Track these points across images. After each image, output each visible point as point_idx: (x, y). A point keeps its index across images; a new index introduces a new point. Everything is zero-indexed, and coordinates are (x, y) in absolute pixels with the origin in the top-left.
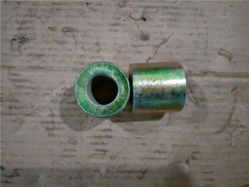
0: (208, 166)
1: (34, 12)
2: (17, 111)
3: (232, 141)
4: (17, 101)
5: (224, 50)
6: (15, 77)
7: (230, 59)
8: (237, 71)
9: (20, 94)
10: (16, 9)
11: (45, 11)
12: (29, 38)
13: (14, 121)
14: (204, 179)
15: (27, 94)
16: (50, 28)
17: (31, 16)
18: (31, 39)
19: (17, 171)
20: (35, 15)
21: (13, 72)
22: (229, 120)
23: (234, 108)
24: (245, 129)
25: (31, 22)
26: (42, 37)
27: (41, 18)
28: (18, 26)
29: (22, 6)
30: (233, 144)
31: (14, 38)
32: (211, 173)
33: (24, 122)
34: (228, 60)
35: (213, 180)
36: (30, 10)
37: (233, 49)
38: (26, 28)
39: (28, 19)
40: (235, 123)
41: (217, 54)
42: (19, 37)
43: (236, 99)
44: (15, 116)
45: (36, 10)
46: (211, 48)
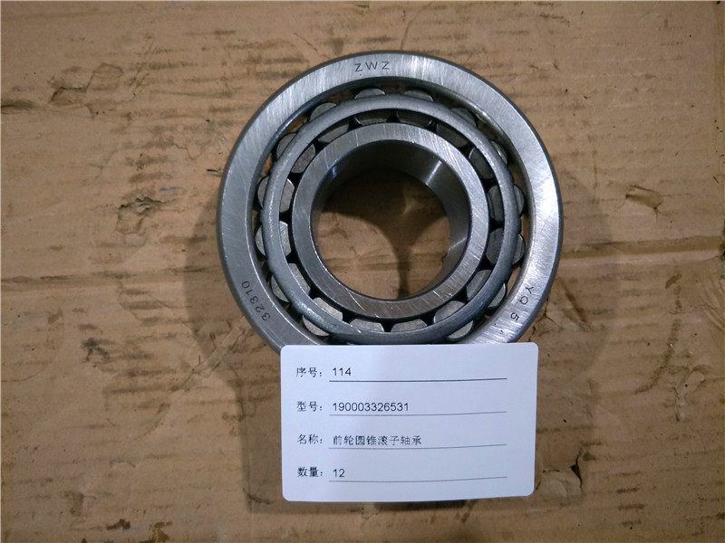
0: (625, 475)
1: (168, 134)
2: (150, 381)
3: (679, 406)
4: (147, 356)
5: (639, 188)
6: (136, 299)
7: (655, 208)
8: (675, 234)
9: (153, 338)
10: (122, 130)
11: (194, 129)
12: (162, 201)
13: (145, 406)
14: (621, 508)
15: (170, 336)
16: (209, 170)
17: (161, 145)
18: (167, 203)
19: (162, 529)
20: (171, 143)
21: (129, 286)
22: (667, 357)
23: (676, 326)
24: (710, 376)
25: (163, 160)
26: (195, 195)
27: (186, 149)
28: (132, 171)
29: (137, 122)
30: (682, 415)
31: (125, 203)
32: (635, 490)
33: (169, 406)
34: (651, 210)
35: (641, 507)
36: (158, 130)
37: (662, 182)
38: (152, 177)
39: (154, 152)
40: (684, 362)
41: (624, 197)
42: (138, 200)
43: (678, 304)
44: (143, 394)
45: (172, 129)
46: (609, 185)
